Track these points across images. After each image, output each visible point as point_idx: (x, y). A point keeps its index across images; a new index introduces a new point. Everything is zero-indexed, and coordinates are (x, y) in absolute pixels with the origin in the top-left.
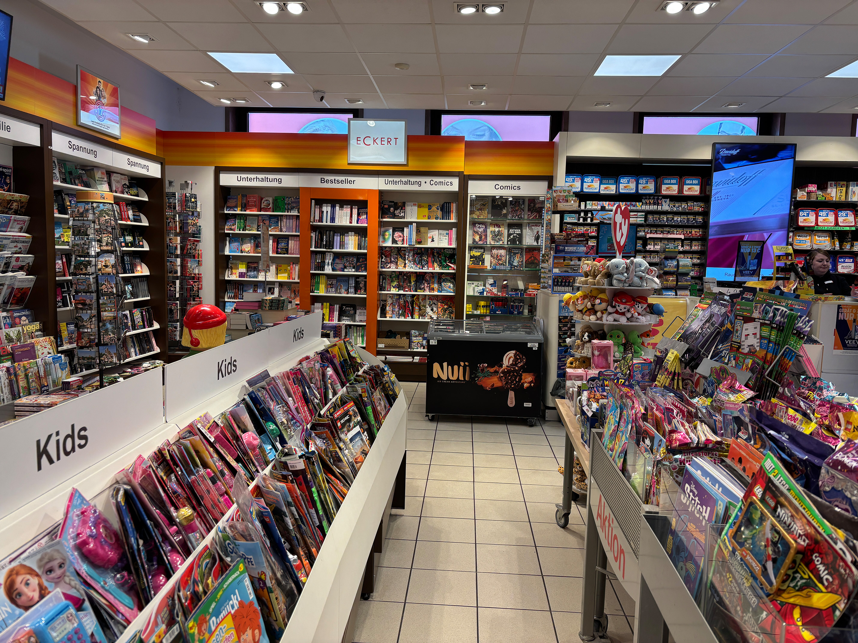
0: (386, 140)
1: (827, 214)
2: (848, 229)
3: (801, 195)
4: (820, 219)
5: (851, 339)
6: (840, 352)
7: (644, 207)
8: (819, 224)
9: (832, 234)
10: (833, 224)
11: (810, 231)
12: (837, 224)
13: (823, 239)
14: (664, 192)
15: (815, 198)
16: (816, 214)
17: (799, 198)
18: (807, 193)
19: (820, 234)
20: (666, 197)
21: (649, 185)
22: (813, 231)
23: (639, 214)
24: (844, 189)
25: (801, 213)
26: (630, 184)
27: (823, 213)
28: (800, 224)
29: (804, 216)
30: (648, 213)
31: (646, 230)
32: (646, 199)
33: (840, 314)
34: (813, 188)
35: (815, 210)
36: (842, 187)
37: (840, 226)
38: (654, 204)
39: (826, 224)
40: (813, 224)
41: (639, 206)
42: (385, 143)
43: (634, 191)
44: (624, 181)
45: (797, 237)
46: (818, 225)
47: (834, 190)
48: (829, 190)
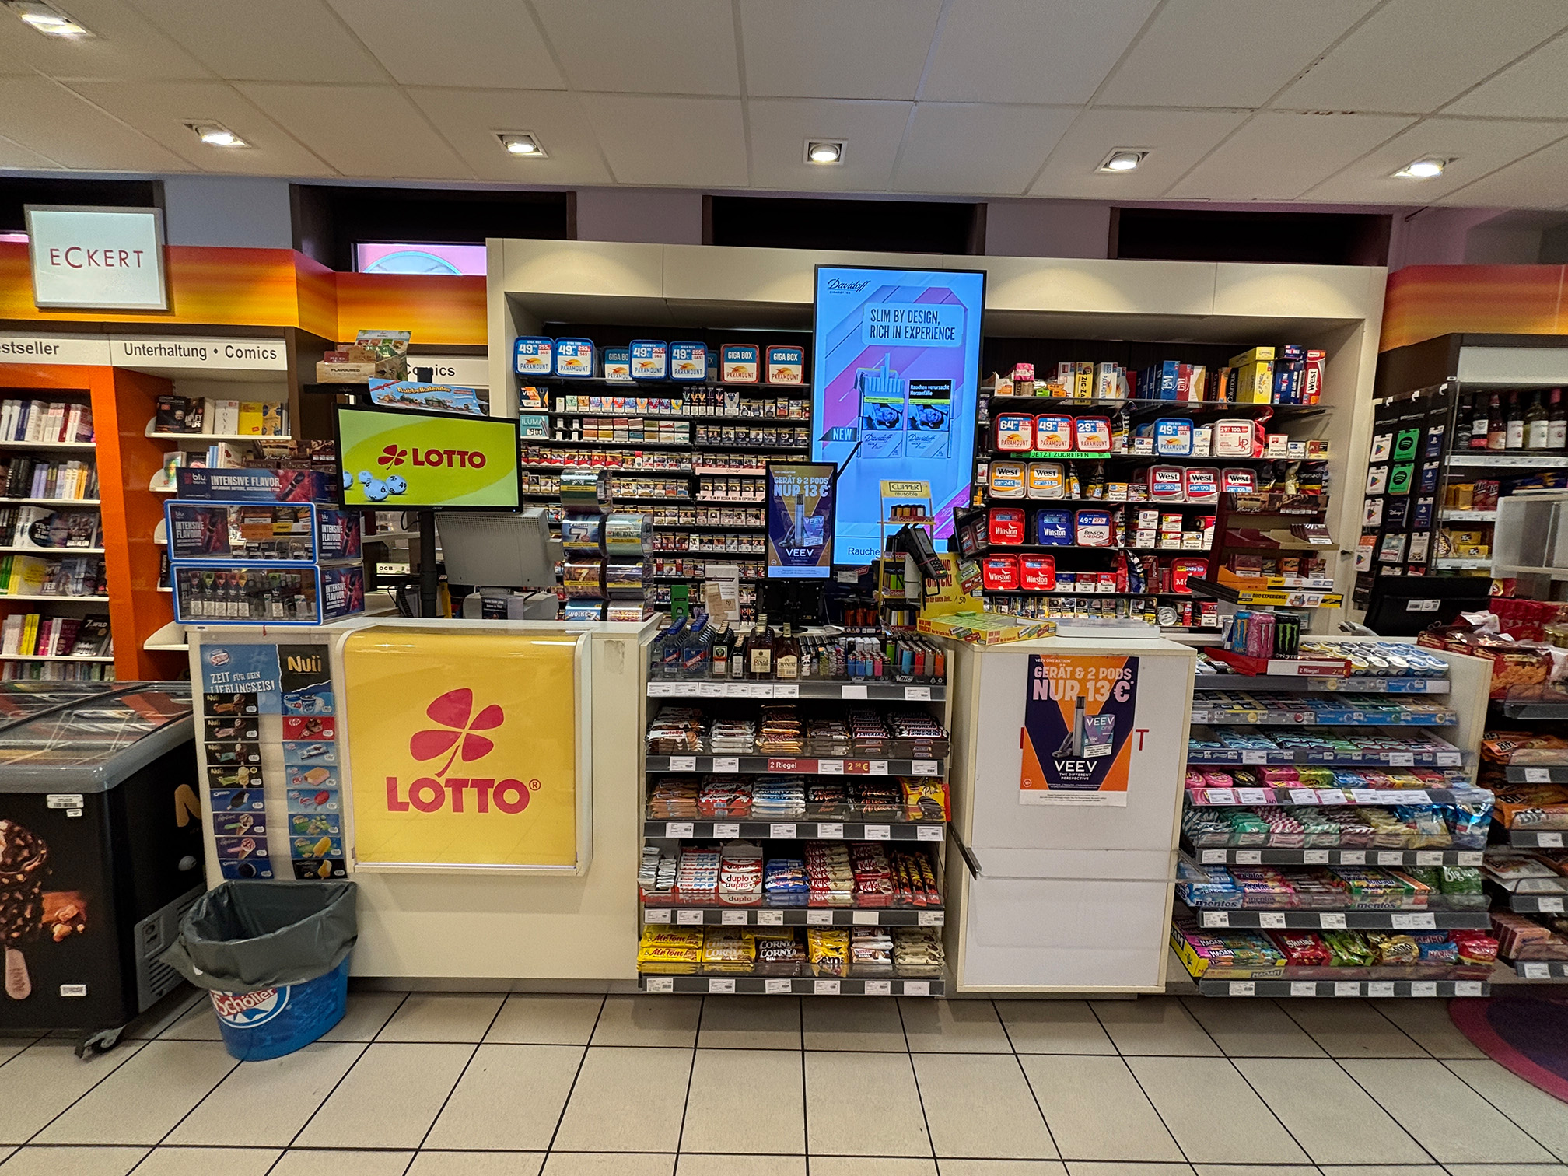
0: (115, 255)
1: (1056, 427)
2: (1096, 456)
3: (1003, 387)
4: (1041, 436)
5: (1071, 757)
6: (1041, 796)
7: (686, 410)
8: (1040, 446)
9: (1066, 467)
10: (1067, 447)
11: (1022, 460)
12: (1074, 446)
13: (1048, 476)
14: (728, 379)
15: (1031, 392)
16: (1032, 425)
17: (999, 392)
18: (1015, 382)
19: (1043, 467)
20: (731, 388)
21: (693, 361)
22: (1028, 460)
23: (678, 424)
24: (1090, 377)
25: (1003, 424)
26: (654, 360)
27: (1046, 424)
28: (1001, 446)
29: (1009, 429)
30: (695, 422)
31: (694, 459)
32: (690, 391)
33: (1037, 682)
34: (1025, 370)
35: (1032, 418)
36: (1085, 373)
37: (1080, 451)
38: (708, 403)
39: (1053, 447)
40: (1027, 447)
41: (677, 407)
42: (115, 261)
43: (662, 374)
44: (640, 350)
45: (998, 474)
46: (1036, 449)
47: (1071, 379)
48: (1060, 379)
